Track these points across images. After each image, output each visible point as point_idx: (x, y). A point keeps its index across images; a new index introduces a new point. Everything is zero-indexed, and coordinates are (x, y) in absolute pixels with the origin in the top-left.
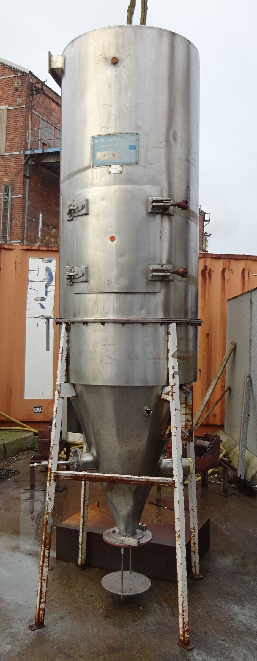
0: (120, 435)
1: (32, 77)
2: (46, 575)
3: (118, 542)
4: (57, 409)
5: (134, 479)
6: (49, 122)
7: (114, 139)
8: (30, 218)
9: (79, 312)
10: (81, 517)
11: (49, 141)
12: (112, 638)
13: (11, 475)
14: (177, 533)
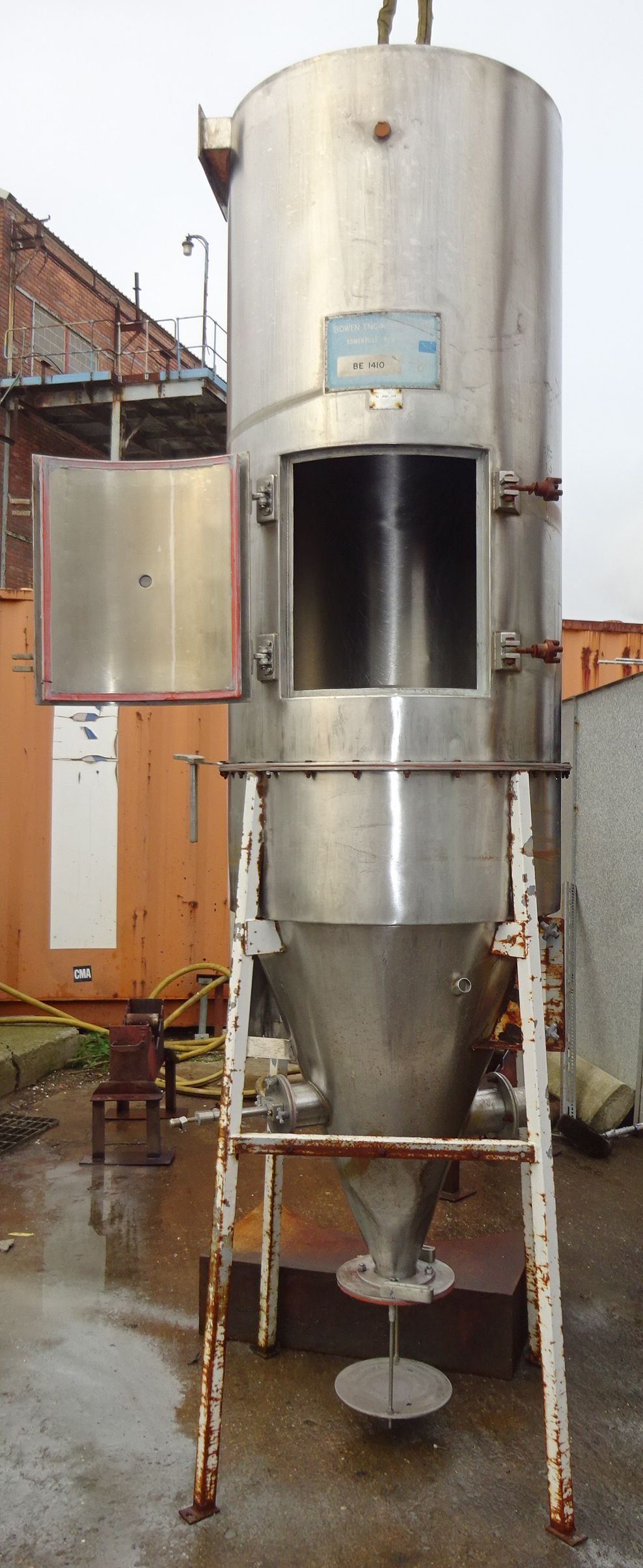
0: (392, 1042)
1: (14, 207)
2: (220, 1387)
3: (381, 1296)
4: (240, 983)
5: (433, 1148)
6: (54, 315)
7: (382, 324)
8: (13, 533)
9: (293, 747)
10: (264, 1233)
11: (56, 357)
12: (389, 1529)
13: (40, 1130)
14: (541, 1271)
